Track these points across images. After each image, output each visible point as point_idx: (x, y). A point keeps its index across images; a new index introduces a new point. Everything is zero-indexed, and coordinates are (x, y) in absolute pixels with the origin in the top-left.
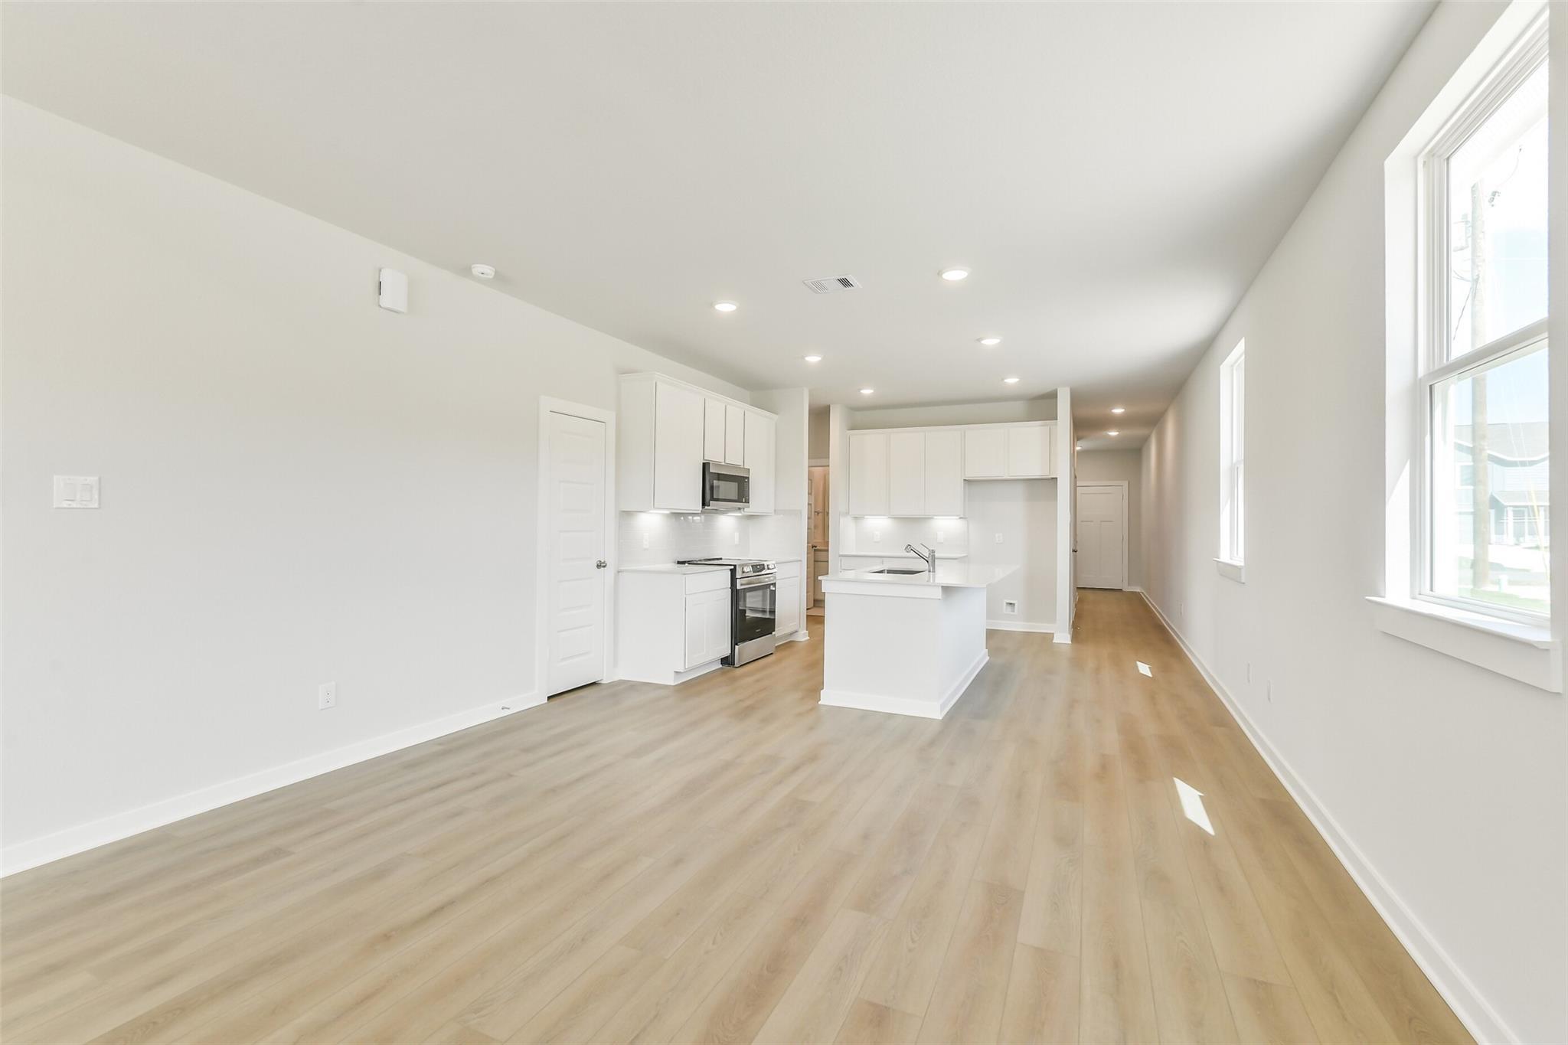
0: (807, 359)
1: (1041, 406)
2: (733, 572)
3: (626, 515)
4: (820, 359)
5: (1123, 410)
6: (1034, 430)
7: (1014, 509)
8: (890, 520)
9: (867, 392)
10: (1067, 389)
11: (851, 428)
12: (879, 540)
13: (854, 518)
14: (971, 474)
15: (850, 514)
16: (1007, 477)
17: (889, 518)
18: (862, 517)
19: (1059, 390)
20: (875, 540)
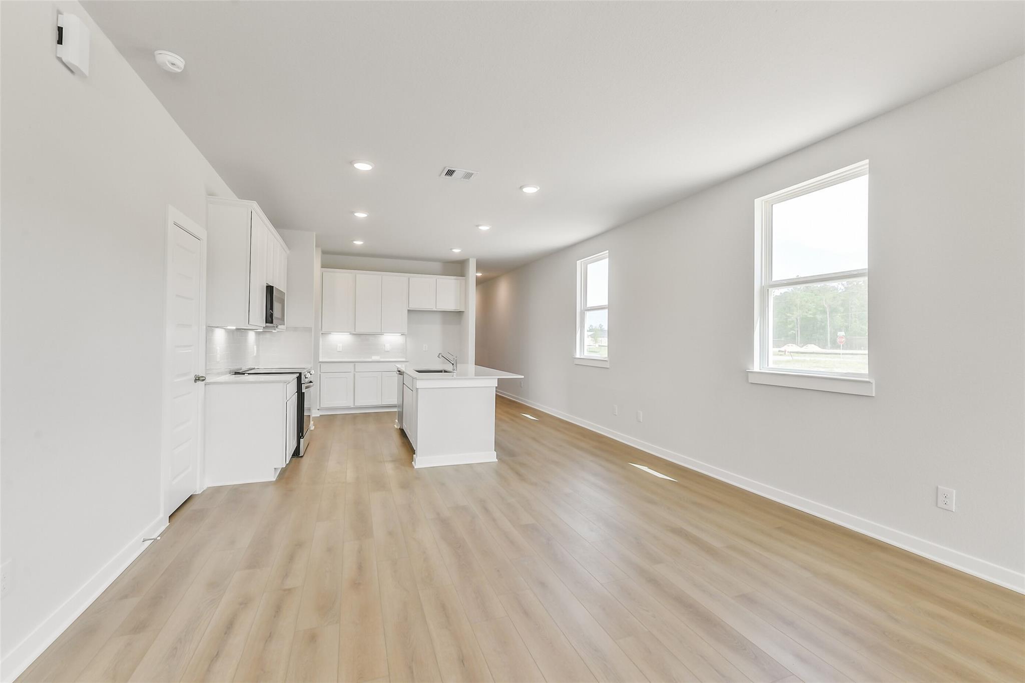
0: (356, 214)
1: (456, 267)
2: (299, 379)
3: (210, 329)
4: (366, 215)
5: (481, 274)
6: (450, 283)
7: (434, 330)
8: (350, 336)
9: (358, 243)
10: (475, 260)
11: (323, 266)
12: (341, 350)
13: (322, 333)
14: (413, 306)
15: (323, 330)
16: (436, 310)
17: (351, 334)
18: (329, 333)
19: (470, 259)
20: (338, 350)
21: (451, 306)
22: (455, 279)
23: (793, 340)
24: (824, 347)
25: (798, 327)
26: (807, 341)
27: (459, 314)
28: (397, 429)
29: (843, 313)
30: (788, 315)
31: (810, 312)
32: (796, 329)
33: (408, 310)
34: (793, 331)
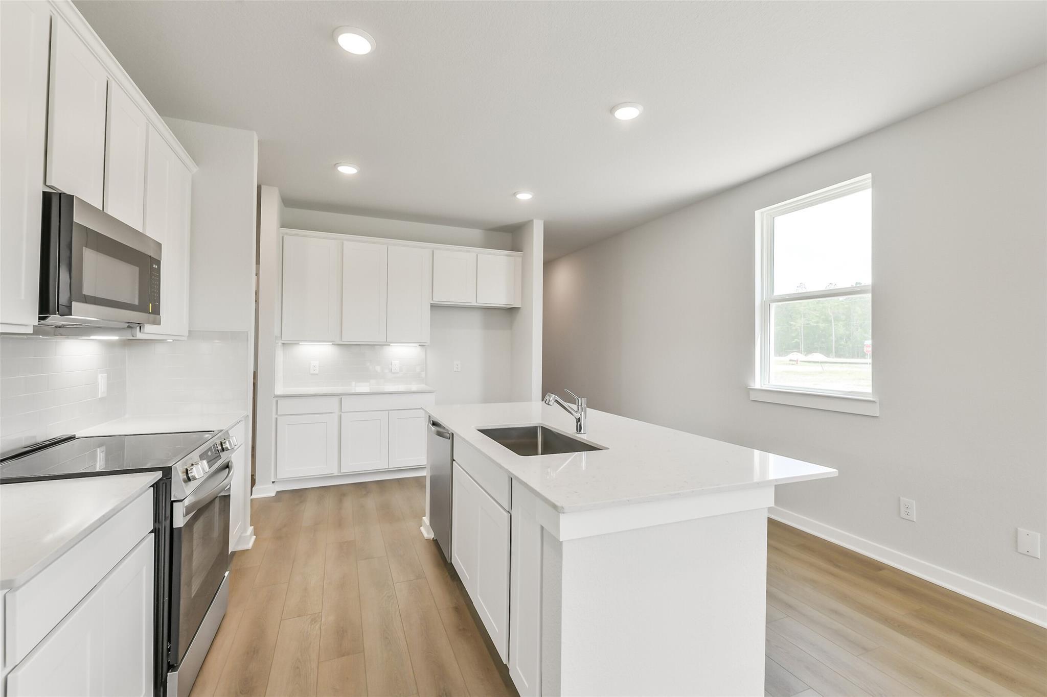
6: (498, 261)
8: (333, 348)
10: (543, 221)
11: (284, 225)
12: (317, 372)
13: (283, 344)
14: (440, 298)
15: (283, 339)
16: (476, 304)
17: (333, 344)
18: (295, 343)
19: (534, 221)
20: (312, 372)
21: (501, 300)
22: (507, 256)
23: (796, 348)
24: (828, 355)
25: (801, 336)
26: (809, 350)
27: (511, 311)
28: (428, 540)
29: (844, 321)
30: (792, 323)
31: (813, 320)
32: (800, 338)
33: (433, 307)
34: (796, 340)
